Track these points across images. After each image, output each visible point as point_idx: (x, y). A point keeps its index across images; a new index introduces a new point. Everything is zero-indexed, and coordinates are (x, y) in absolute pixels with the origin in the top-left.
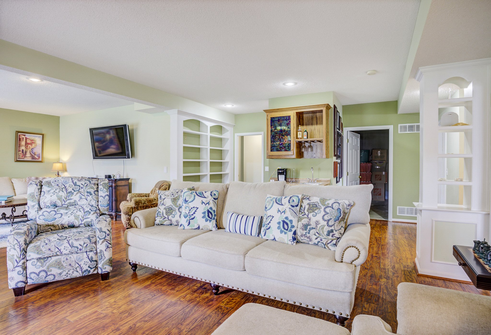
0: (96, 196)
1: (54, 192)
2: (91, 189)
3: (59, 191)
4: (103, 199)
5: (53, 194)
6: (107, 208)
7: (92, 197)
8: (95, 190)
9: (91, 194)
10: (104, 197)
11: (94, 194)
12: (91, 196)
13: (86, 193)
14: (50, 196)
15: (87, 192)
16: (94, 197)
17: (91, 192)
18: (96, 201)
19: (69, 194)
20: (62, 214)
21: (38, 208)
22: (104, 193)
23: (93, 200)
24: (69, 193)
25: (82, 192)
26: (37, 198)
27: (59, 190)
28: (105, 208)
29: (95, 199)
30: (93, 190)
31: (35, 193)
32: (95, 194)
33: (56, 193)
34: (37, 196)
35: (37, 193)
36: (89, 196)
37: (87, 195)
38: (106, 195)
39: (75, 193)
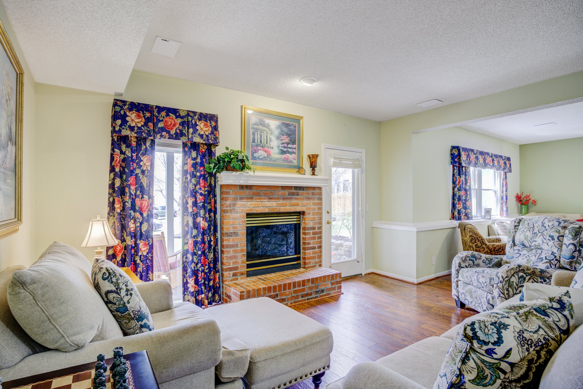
0: (560, 242)
1: (523, 230)
2: (555, 233)
3: (527, 231)
4: (566, 248)
5: (521, 233)
6: (568, 260)
7: (553, 243)
8: (560, 235)
9: (553, 239)
10: (567, 245)
11: (557, 240)
12: (553, 241)
13: (548, 236)
14: (519, 234)
15: (550, 236)
16: (556, 243)
17: (553, 237)
18: (559, 249)
19: (534, 235)
20: (520, 254)
21: (511, 245)
22: (568, 240)
23: (554, 246)
24: (534, 233)
25: (545, 235)
26: (513, 235)
27: (528, 229)
28: (566, 260)
29: (557, 246)
30: (558, 235)
31: (512, 230)
32: (559, 240)
33: (524, 232)
34: (513, 232)
35: (513, 229)
36: (550, 241)
37: (548, 239)
38: (570, 244)
39: (539, 235)
